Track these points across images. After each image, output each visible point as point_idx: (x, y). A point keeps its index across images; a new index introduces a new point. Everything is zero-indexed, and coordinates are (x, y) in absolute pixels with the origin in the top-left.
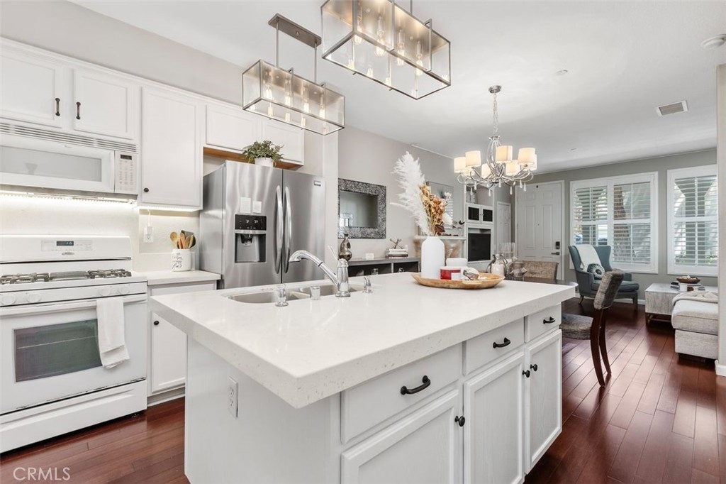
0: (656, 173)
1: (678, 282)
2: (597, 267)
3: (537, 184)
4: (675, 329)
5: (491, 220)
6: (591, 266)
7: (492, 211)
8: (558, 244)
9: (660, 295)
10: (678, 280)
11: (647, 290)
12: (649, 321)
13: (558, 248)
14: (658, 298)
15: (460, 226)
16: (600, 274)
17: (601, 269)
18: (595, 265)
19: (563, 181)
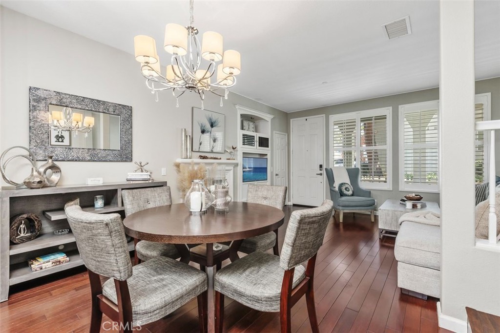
0: (391, 108)
1: (406, 199)
2: (347, 186)
3: (306, 118)
4: (398, 261)
5: (268, 147)
6: (341, 185)
7: (268, 139)
8: (321, 166)
9: (390, 213)
10: (406, 197)
11: (380, 208)
12: (382, 236)
13: (321, 170)
14: (388, 215)
15: (232, 150)
16: (348, 191)
17: (349, 188)
18: (345, 183)
19: (324, 115)
